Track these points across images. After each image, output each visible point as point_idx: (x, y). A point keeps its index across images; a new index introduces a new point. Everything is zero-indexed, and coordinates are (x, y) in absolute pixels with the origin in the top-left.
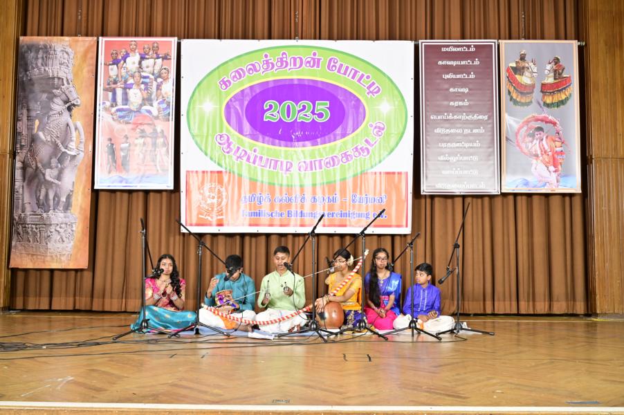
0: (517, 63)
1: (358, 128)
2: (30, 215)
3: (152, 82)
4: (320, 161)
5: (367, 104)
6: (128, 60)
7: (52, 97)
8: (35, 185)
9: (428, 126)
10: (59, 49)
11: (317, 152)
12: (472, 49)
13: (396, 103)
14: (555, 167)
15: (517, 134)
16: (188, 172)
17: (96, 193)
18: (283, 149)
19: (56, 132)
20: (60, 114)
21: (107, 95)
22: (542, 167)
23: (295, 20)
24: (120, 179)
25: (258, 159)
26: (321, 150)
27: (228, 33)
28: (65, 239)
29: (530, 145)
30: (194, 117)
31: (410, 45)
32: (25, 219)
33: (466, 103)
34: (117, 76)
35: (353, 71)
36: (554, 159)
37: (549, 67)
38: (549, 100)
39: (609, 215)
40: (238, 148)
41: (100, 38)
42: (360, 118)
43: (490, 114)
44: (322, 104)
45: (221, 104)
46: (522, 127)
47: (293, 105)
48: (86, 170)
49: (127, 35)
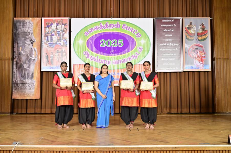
0: (189, 25)
1: (133, 49)
2: (19, 80)
3: (61, 34)
4: (120, 61)
5: (136, 40)
6: (52, 25)
7: (26, 39)
8: (21, 70)
9: (157, 48)
10: (28, 22)
11: (119, 58)
12: (173, 21)
13: (147, 40)
14: (202, 62)
15: (189, 51)
16: (74, 65)
17: (42, 73)
18: (107, 56)
19: (27, 51)
20: (29, 45)
21: (45, 38)
22: (197, 62)
23: (111, 11)
24: (50, 68)
25: (98, 60)
26: (121, 57)
27: (87, 16)
28: (31, 89)
29: (193, 54)
30: (76, 46)
31: (151, 19)
32: (17, 82)
33: (171, 40)
34: (49, 31)
35: (131, 29)
36: (202, 59)
37: (200, 27)
38: (200, 39)
39: (221, 78)
40: (92, 56)
41: (42, 18)
42: (134, 45)
43: (179, 43)
44: (121, 41)
45: (85, 41)
46: (190, 48)
47: (110, 41)
48: (38, 64)
49: (52, 17)
